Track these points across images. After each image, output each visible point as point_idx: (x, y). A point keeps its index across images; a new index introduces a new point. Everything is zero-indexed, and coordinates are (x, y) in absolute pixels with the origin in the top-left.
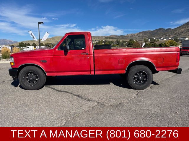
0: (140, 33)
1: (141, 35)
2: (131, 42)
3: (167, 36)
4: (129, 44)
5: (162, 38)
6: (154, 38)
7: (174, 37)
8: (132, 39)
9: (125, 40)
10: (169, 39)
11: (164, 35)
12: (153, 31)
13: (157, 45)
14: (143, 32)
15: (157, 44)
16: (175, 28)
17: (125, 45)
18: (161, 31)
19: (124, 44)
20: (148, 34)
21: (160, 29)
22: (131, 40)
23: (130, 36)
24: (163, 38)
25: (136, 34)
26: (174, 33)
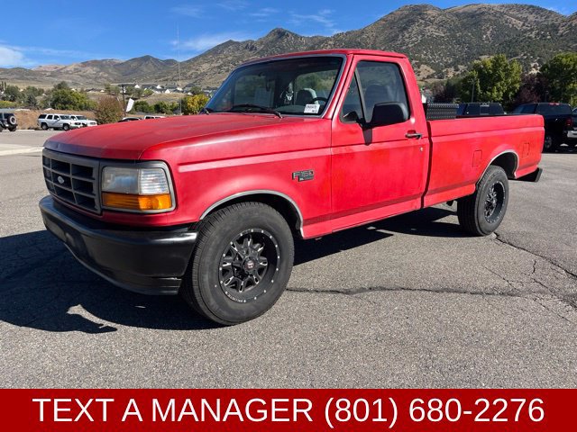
0: (85, 64)
1: (90, 71)
2: (63, 93)
3: (167, 80)
4: (57, 100)
5: (158, 87)
6: (137, 87)
7: (188, 86)
8: (63, 83)
9: (37, 86)
10: (179, 91)
11: (160, 77)
12: (127, 62)
13: (150, 108)
14: (96, 61)
15: (150, 105)
16: (188, 61)
17: (42, 102)
18: (150, 64)
19: (39, 99)
20: (110, 71)
21: (146, 58)
22: (60, 87)
23: (52, 72)
24: (162, 87)
25: (71, 68)
26: (185, 73)
